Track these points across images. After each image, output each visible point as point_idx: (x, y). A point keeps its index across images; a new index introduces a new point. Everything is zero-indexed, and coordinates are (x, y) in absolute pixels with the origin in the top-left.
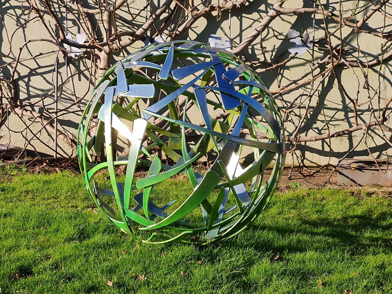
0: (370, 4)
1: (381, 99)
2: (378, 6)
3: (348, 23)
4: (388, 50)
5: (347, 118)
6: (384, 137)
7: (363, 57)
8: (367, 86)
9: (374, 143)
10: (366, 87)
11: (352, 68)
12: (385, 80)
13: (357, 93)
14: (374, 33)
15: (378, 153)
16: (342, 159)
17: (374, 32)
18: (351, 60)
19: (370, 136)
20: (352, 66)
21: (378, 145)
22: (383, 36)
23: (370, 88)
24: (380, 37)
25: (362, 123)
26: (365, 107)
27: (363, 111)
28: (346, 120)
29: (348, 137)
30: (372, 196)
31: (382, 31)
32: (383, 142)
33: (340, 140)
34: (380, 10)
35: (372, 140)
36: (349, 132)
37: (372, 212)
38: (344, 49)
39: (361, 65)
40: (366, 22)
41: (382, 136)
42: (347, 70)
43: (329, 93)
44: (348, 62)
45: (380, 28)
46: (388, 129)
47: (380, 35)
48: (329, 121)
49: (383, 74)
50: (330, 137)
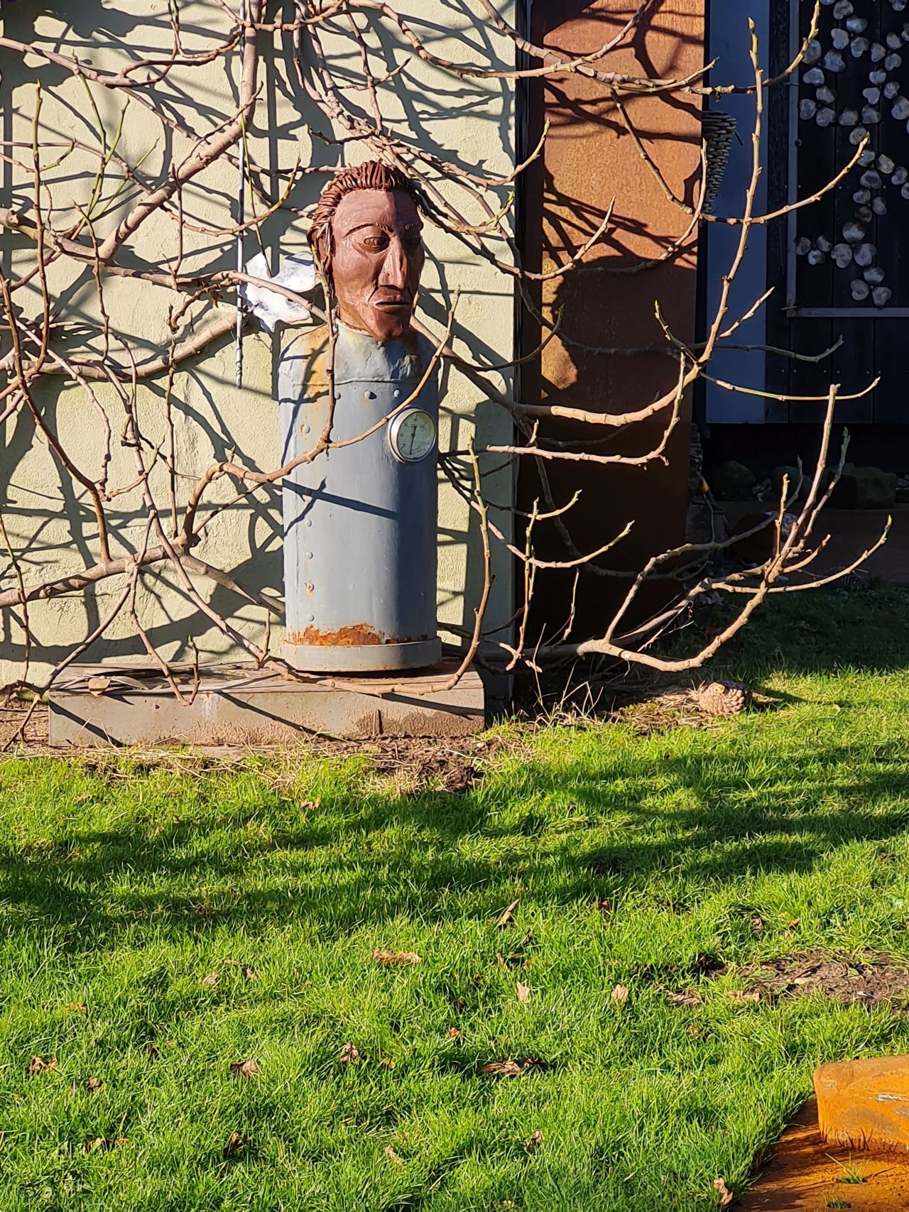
0: (138, 188)
1: (178, 479)
2: (160, 193)
3: (69, 246)
4: (195, 327)
5: (78, 538)
6: (192, 594)
7: (122, 350)
8: (136, 440)
9: (163, 613)
10: (133, 442)
11: (87, 383)
12: (191, 418)
13: (104, 461)
14: (151, 277)
15: (176, 645)
16: (62, 664)
17: (151, 274)
18: (84, 361)
19: (152, 592)
20: (89, 379)
21: (176, 619)
22: (178, 284)
23: (143, 444)
24: (170, 287)
25: (125, 552)
26: (131, 503)
27: (127, 517)
28: (75, 546)
29: (83, 600)
30: (152, 772)
31: (174, 268)
32: (189, 610)
33: (57, 607)
34: (166, 204)
35: (157, 605)
36: (82, 582)
37: (145, 820)
38: (63, 326)
39: (117, 374)
40: (125, 243)
41: (187, 592)
42: (73, 390)
43: (21, 463)
44: (75, 368)
45: (168, 261)
46: (202, 570)
47: (169, 280)
48: (24, 551)
49: (183, 400)
50: (25, 599)
